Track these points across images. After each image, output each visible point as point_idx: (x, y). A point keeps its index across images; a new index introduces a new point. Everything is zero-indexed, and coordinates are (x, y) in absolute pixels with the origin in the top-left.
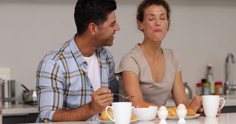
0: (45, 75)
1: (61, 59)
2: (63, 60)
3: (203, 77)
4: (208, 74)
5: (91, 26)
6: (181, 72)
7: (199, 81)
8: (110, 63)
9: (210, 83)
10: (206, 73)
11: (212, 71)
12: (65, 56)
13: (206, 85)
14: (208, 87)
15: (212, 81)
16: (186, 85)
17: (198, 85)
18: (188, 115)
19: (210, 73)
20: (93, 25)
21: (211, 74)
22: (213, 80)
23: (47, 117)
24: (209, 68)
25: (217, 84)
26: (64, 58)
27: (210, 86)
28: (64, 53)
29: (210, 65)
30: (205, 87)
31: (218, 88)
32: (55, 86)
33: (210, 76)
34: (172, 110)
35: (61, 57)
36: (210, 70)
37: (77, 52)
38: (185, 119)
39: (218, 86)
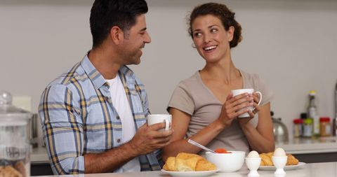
0: (56, 106)
1: (72, 82)
2: (76, 83)
3: (303, 111)
4: (310, 106)
5: (114, 31)
6: (269, 103)
7: (298, 117)
8: (140, 91)
9: (312, 119)
10: (308, 104)
11: (315, 102)
12: (77, 78)
13: (308, 121)
14: (310, 124)
15: (315, 115)
16: (278, 122)
17: (296, 122)
18: (288, 164)
19: (312, 105)
20: (117, 29)
21: (315, 107)
22: (317, 114)
23: (76, 168)
24: (312, 98)
25: (322, 120)
26: (77, 81)
27: (312, 123)
28: (75, 74)
29: (313, 94)
30: (306, 124)
31: (324, 127)
32: (73, 120)
33: (313, 109)
34: (265, 156)
35: (73, 80)
36: (312, 101)
37: (93, 72)
38: (285, 170)
39: (324, 124)
